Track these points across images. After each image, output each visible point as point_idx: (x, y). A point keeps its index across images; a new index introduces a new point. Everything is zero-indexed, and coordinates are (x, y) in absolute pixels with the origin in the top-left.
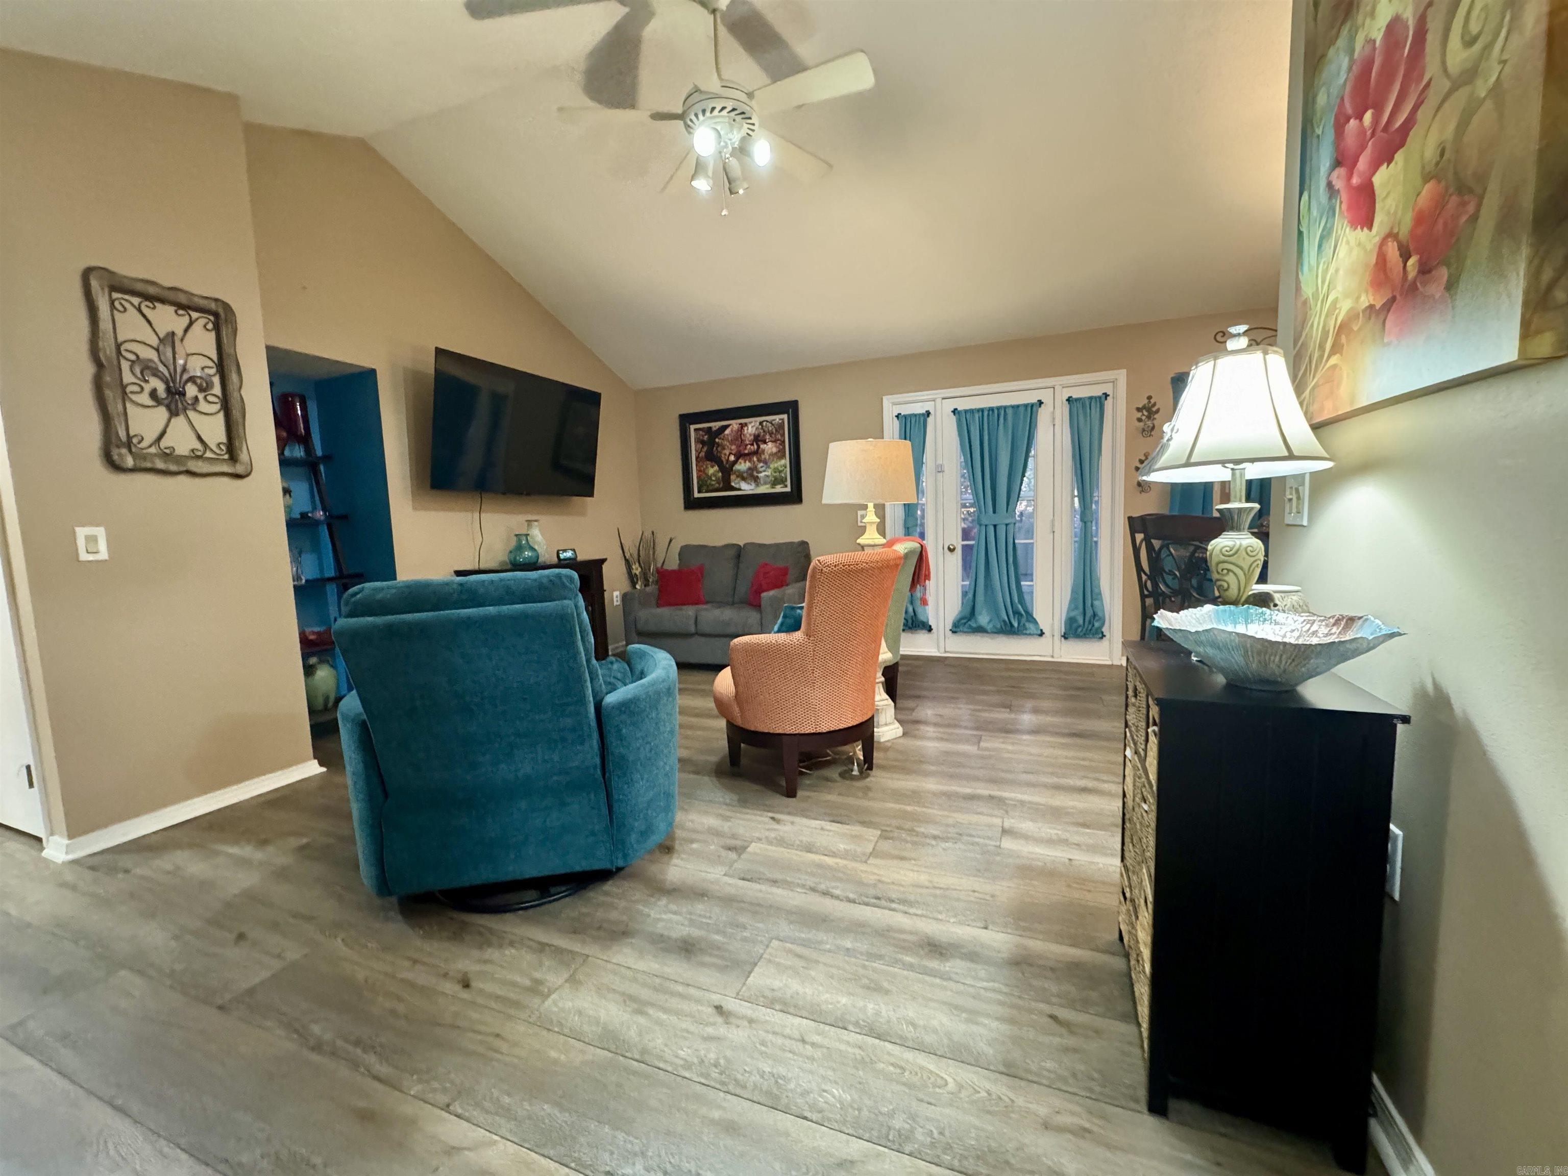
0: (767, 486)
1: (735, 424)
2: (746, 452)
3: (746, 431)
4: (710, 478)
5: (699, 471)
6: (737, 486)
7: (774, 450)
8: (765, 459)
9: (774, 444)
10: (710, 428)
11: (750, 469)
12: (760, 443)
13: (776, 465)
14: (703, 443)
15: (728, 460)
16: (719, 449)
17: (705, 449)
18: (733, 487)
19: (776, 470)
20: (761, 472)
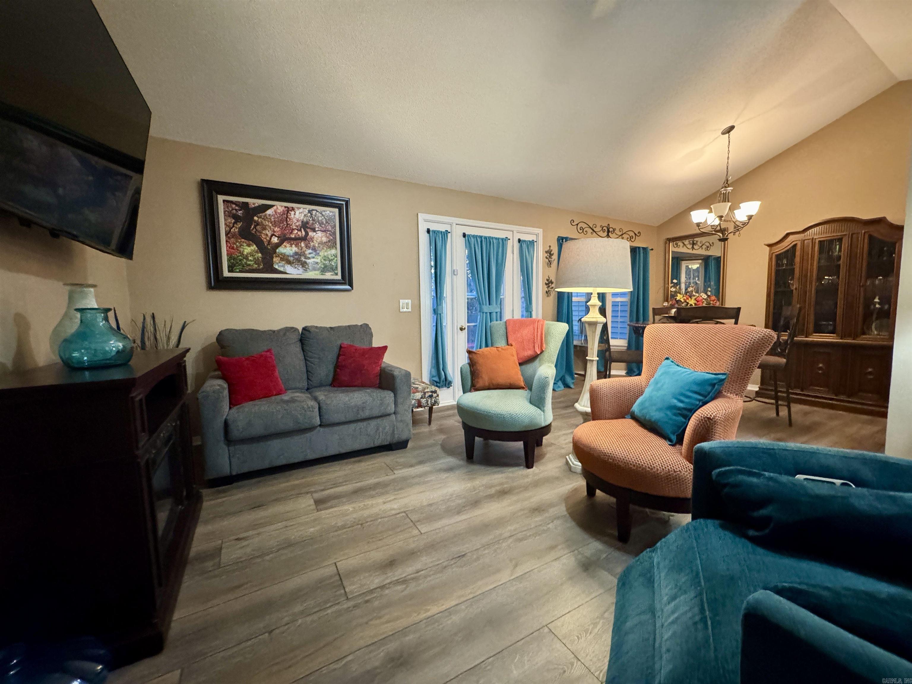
0: (317, 272)
1: (279, 206)
2: (293, 236)
3: (292, 216)
4: (246, 258)
5: (230, 248)
6: (281, 269)
7: (324, 239)
8: (314, 246)
9: (324, 234)
10: (247, 204)
11: (296, 253)
12: (308, 230)
13: (326, 254)
14: (237, 218)
15: (269, 242)
16: (258, 228)
17: (239, 225)
18: (276, 269)
19: (325, 258)
20: (309, 258)
